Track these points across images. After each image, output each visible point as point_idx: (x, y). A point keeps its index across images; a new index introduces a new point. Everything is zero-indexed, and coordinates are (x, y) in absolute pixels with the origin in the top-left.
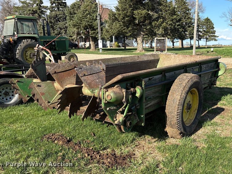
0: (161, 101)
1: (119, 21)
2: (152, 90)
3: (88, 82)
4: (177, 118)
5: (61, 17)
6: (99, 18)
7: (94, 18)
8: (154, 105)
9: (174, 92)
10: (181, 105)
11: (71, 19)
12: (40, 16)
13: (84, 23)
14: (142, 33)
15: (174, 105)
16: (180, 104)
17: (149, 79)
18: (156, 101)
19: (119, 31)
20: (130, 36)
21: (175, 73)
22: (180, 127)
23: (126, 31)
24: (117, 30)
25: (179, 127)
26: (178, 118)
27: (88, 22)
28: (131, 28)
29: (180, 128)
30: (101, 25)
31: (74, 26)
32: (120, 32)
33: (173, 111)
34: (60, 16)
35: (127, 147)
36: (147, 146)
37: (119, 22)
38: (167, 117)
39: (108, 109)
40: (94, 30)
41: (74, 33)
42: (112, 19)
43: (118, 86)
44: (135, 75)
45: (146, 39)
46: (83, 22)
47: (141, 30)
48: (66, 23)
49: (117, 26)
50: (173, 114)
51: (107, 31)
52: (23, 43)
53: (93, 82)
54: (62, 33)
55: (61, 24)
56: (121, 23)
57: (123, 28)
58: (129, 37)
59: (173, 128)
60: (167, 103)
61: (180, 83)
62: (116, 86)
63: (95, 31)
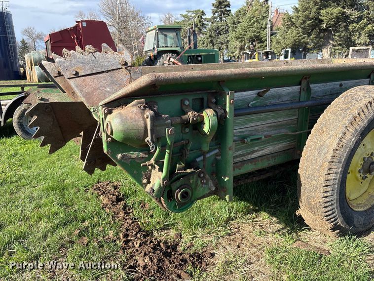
0: (295, 148)
1: (297, 27)
2: (268, 121)
3: (84, 90)
4: (326, 192)
5: (223, 29)
6: (270, 26)
7: (263, 26)
8: (272, 155)
9: (325, 129)
10: (340, 162)
11: (233, 31)
12: (200, 29)
13: (249, 34)
14: (331, 42)
15: (320, 161)
16: (335, 160)
17: (259, 95)
18: (280, 146)
19: (295, 40)
20: (314, 48)
21: (341, 85)
22: (333, 213)
23: (305, 40)
24: (292, 40)
25: (331, 214)
26: (328, 194)
27: (255, 32)
28: (314, 36)
29: (332, 216)
30: (271, 35)
31: (237, 38)
32: (296, 42)
33: (315, 175)
34: (222, 27)
35: (209, 233)
36: (251, 240)
37: (297, 29)
38: (301, 185)
39: (119, 156)
40: (262, 42)
41: (236, 48)
42: (287, 25)
43: (139, 103)
44: (200, 77)
45: (338, 51)
46: (248, 32)
47: (329, 38)
48: (228, 36)
49: (293, 34)
50: (315, 183)
51: (278, 43)
52: (163, 58)
53: (98, 91)
54: (223, 49)
55: (222, 38)
56: (300, 29)
57: (302, 37)
58: (311, 50)
59: (314, 214)
60: (303, 154)
61: (344, 106)
62: (135, 102)
63: (262, 44)
